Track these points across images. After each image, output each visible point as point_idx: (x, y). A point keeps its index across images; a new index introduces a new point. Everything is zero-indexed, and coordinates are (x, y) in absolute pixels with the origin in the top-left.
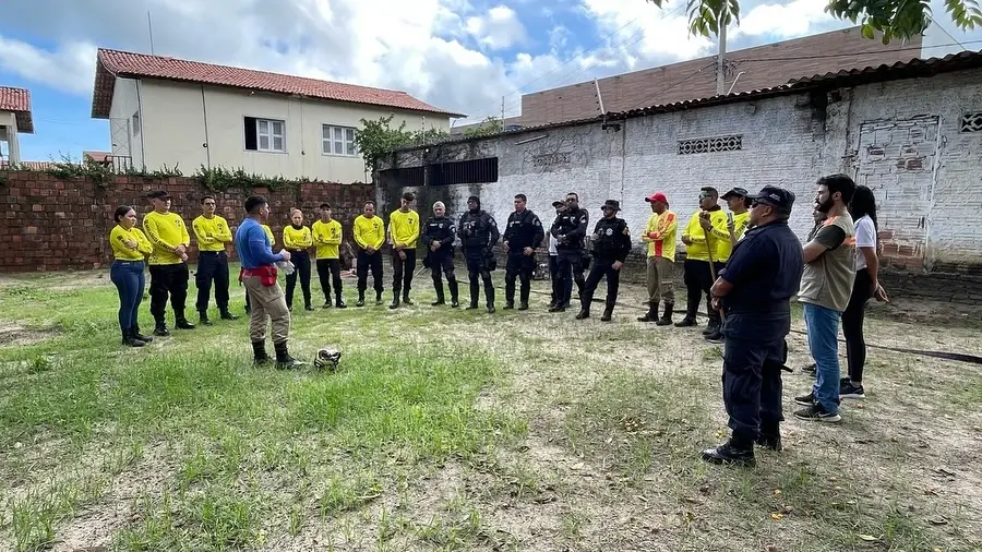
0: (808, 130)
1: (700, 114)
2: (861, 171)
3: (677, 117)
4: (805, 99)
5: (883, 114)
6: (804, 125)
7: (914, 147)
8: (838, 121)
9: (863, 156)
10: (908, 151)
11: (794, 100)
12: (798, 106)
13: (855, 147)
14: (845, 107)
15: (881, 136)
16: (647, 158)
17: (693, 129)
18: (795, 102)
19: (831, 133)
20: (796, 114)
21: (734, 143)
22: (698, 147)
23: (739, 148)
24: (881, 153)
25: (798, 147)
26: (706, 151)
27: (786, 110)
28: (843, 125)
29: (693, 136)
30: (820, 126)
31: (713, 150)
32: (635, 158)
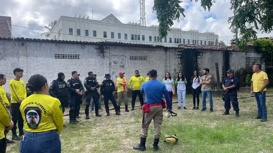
0: (99, 55)
1: (63, 45)
2: (113, 68)
3: (54, 45)
4: (97, 47)
5: (116, 54)
6: (98, 54)
7: (123, 62)
8: (107, 54)
9: (113, 64)
10: (121, 63)
11: (95, 46)
12: (96, 49)
13: (111, 61)
14: (108, 51)
15: (116, 59)
16: (39, 59)
17: (61, 50)
18: (95, 47)
19: (106, 57)
20: (96, 51)
21: (76, 57)
22: (64, 57)
23: (78, 59)
24: (116, 63)
25: (97, 60)
26: (66, 58)
27: (92, 49)
28: (108, 55)
29: (61, 52)
30: (102, 55)
31: (69, 58)
32: (33, 58)
